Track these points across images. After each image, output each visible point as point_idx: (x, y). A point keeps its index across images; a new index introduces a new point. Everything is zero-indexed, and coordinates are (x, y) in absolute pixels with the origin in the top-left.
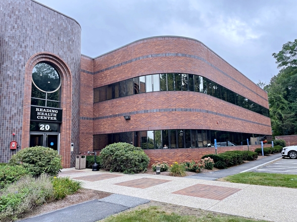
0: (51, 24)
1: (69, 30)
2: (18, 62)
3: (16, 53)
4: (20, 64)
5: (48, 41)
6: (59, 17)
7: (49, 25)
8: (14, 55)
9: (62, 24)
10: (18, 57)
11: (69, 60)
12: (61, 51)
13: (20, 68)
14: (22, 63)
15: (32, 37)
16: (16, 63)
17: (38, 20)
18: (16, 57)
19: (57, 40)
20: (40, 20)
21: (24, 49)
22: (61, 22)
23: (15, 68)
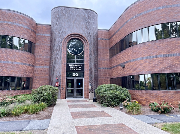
0: (75, 16)
1: (87, 16)
2: (59, 41)
3: (58, 37)
4: (60, 42)
5: (74, 26)
6: (80, 11)
7: (74, 17)
8: (57, 38)
9: (82, 14)
10: (59, 39)
11: (87, 34)
12: (82, 30)
13: (60, 44)
14: (61, 41)
15: (65, 27)
16: (58, 42)
17: (68, 16)
18: (58, 39)
19: (79, 24)
20: (69, 16)
21: (61, 34)
22: (81, 13)
23: (58, 45)
